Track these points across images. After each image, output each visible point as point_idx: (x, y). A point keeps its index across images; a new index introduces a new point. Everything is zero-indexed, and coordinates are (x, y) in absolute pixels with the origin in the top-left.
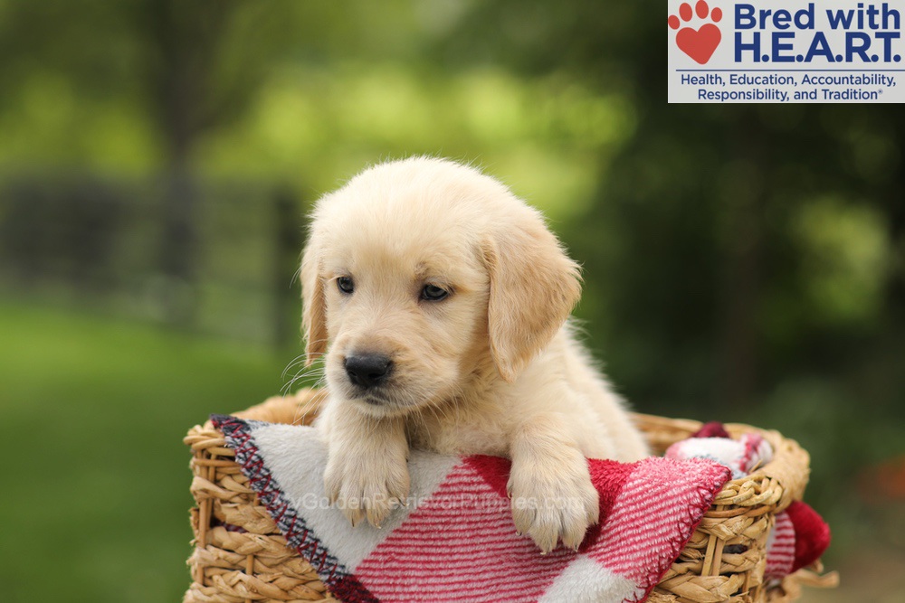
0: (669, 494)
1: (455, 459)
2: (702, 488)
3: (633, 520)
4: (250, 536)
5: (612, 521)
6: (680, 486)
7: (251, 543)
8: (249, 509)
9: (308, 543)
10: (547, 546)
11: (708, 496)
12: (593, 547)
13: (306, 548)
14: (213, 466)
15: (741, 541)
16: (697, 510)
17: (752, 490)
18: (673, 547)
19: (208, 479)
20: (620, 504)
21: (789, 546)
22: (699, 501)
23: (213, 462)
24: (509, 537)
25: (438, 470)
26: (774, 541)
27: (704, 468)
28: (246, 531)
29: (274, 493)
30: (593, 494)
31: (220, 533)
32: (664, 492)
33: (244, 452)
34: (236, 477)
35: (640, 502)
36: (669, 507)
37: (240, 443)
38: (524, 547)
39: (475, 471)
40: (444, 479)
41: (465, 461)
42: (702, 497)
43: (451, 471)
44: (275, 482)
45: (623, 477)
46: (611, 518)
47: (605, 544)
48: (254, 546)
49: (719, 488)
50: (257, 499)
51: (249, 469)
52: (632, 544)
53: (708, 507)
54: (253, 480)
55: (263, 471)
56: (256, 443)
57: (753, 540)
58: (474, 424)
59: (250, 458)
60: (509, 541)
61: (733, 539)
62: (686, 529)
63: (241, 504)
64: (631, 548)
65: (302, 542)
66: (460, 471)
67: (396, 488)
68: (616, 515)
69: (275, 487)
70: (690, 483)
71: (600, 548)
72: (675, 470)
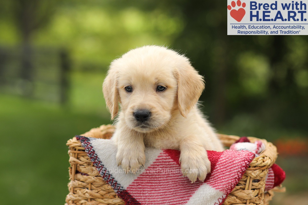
0: (235, 162)
1: (161, 151)
2: (245, 160)
3: (222, 171)
4: (90, 177)
5: (215, 172)
6: (238, 160)
7: (90, 179)
8: (89, 167)
9: (110, 179)
10: (193, 180)
11: (248, 163)
12: (208, 180)
13: (110, 181)
14: (77, 153)
15: (258, 178)
16: (244, 168)
17: (262, 161)
18: (236, 180)
19: (75, 157)
20: (218, 166)
21: (272, 179)
22: (245, 165)
23: (77, 152)
24: (179, 177)
25: (155, 154)
26: (267, 178)
27: (246, 153)
28: (88, 175)
29: (99, 162)
30: (209, 162)
31: (79, 176)
32: (233, 162)
33: (88, 148)
34: (85, 157)
35: (225, 165)
36: (235, 167)
37: (87, 145)
38: (185, 180)
39: (167, 155)
40: (157, 157)
41: (164, 151)
42: (246, 163)
43: (159, 155)
44: (99, 159)
45: (218, 157)
46: (215, 170)
47: (212, 179)
48: (91, 180)
49: (251, 160)
50: (92, 164)
51: (90, 154)
52: (222, 179)
53: (248, 167)
54: (91, 158)
55: (95, 155)
56: (92, 145)
57: (262, 178)
58: (167, 138)
59: (90, 150)
60: (179, 178)
61: (256, 177)
62: (240, 174)
63: (87, 166)
64: (222, 181)
65: (108, 179)
66: (162, 155)
67: (141, 161)
68: (216, 169)
69: (99, 160)
70: (242, 159)
71: (211, 181)
72: (236, 154)
